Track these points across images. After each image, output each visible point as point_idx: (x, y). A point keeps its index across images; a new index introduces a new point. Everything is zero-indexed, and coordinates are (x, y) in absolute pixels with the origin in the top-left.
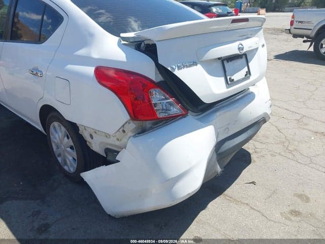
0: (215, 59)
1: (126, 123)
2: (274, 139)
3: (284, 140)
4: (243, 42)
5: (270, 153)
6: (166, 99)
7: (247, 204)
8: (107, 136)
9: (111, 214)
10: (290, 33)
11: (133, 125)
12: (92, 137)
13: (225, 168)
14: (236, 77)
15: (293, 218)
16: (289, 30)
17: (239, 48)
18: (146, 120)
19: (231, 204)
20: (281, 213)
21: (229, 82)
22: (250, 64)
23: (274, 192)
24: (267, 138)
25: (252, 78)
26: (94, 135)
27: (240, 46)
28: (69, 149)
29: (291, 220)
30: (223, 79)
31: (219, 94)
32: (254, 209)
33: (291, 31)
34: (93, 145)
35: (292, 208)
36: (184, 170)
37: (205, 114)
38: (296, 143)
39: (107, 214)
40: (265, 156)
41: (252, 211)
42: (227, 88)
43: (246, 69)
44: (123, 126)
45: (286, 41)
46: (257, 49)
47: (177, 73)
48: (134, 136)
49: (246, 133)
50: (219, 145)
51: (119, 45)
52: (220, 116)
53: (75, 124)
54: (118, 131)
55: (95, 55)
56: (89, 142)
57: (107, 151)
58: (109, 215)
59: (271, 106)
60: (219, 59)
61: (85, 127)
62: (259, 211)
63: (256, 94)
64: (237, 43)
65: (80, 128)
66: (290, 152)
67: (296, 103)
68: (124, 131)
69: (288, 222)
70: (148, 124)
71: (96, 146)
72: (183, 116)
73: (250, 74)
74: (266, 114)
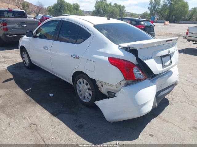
0: (159, 56)
1: (122, 80)
2: (181, 95)
3: (187, 95)
4: (170, 49)
5: (180, 101)
6: (139, 71)
7: (172, 123)
8: (111, 85)
9: (109, 121)
10: (186, 39)
11: (125, 82)
12: (102, 86)
13: (159, 104)
14: (166, 64)
15: (194, 130)
16: (186, 37)
17: (168, 52)
18: (129, 80)
19: (164, 122)
20: (188, 128)
21: (164, 66)
22: (172, 59)
23: (184, 119)
24: (178, 94)
25: (172, 64)
26: (104, 85)
27: (169, 51)
28: (87, 90)
29: (193, 131)
30: (161, 65)
31: (160, 71)
32: (176, 125)
33: (187, 38)
34: (102, 89)
35: (193, 126)
36: (145, 102)
37: (153, 79)
38: (193, 97)
39: (107, 121)
40: (178, 102)
41: (175, 126)
42: (163, 68)
43: (170, 61)
44: (121, 82)
45: (183, 42)
46: (174, 52)
47: (145, 61)
48: (124, 86)
49: (168, 89)
50: (158, 93)
51: (119, 48)
52: (159, 81)
53: (95, 80)
54: (118, 84)
55: (108, 52)
56: (100, 88)
57: (109, 92)
58: (108, 121)
59: (179, 78)
60: (160, 56)
61: (100, 81)
62: (178, 126)
63: (173, 71)
64: (168, 50)
65: (97, 82)
66: (191, 101)
67: (191, 77)
68: (120, 84)
69: (192, 131)
70: (130, 82)
71: (104, 90)
72: (145, 79)
73: (171, 63)
74: (177, 81)
